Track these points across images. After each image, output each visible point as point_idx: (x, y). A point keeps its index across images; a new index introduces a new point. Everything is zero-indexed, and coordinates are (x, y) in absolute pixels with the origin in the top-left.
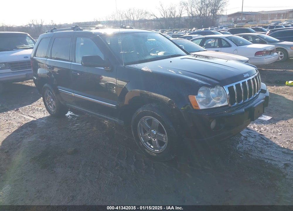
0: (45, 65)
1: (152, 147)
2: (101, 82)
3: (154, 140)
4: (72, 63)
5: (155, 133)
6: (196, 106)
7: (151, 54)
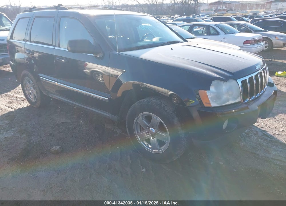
0: (23, 49)
1: (150, 147)
2: (85, 70)
3: (153, 139)
4: (56, 48)
5: (154, 132)
6: (207, 103)
7: (144, 40)
